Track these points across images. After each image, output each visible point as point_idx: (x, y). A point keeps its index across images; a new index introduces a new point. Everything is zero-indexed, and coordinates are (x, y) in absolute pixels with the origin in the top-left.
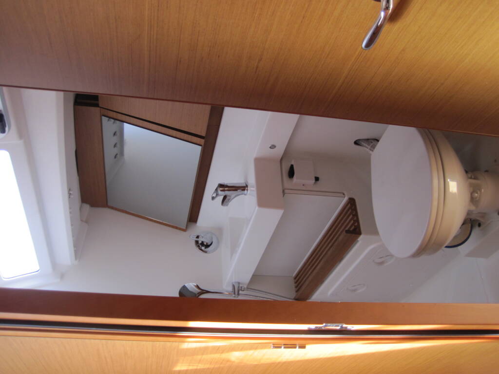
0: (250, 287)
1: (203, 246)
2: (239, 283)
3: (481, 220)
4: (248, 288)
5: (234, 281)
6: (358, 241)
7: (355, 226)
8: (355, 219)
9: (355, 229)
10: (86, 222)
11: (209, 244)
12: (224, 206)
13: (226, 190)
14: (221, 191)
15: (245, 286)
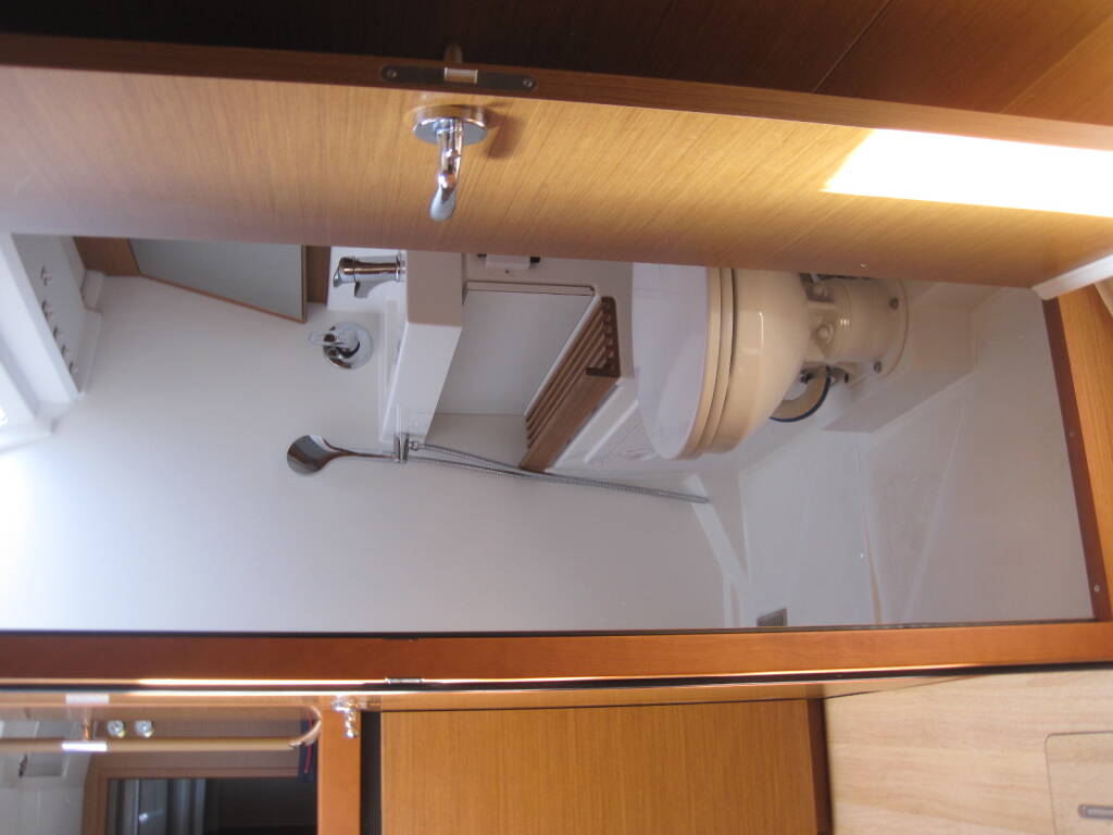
0: (429, 443)
1: (340, 353)
2: (408, 435)
3: (850, 371)
4: (427, 446)
5: (397, 431)
6: (616, 387)
7: (609, 359)
8: (611, 343)
9: (607, 366)
10: (99, 309)
11: (352, 349)
12: (361, 297)
13: (357, 272)
14: (346, 273)
15: (422, 441)
